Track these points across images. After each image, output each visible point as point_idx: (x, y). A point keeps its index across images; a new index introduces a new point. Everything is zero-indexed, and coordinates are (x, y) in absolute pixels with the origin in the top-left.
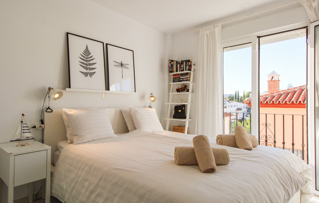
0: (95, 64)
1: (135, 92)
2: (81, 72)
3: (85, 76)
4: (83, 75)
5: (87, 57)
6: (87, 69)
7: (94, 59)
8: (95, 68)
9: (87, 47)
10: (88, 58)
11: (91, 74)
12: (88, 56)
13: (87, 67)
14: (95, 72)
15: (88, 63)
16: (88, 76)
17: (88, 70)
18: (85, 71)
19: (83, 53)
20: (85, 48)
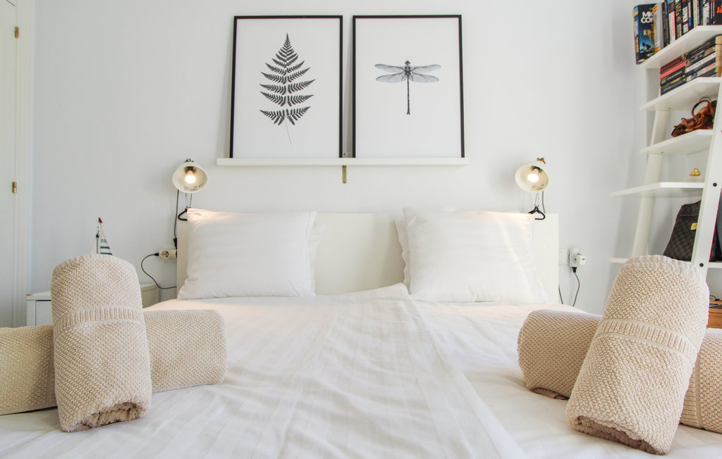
0: (307, 83)
1: (463, 156)
2: (266, 113)
3: (275, 122)
4: (269, 119)
5: (286, 69)
6: (281, 101)
7: (307, 70)
8: (307, 97)
9: (287, 42)
10: (289, 71)
11: (294, 116)
12: (288, 65)
13: (283, 96)
14: (307, 108)
15: (288, 83)
16: (286, 120)
17: (287, 104)
18: (276, 107)
19: (275, 61)
20: (281, 44)
